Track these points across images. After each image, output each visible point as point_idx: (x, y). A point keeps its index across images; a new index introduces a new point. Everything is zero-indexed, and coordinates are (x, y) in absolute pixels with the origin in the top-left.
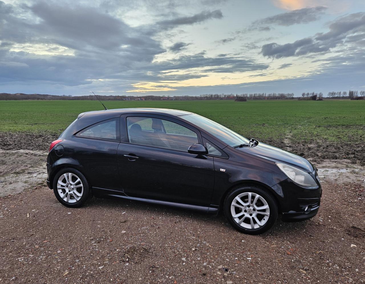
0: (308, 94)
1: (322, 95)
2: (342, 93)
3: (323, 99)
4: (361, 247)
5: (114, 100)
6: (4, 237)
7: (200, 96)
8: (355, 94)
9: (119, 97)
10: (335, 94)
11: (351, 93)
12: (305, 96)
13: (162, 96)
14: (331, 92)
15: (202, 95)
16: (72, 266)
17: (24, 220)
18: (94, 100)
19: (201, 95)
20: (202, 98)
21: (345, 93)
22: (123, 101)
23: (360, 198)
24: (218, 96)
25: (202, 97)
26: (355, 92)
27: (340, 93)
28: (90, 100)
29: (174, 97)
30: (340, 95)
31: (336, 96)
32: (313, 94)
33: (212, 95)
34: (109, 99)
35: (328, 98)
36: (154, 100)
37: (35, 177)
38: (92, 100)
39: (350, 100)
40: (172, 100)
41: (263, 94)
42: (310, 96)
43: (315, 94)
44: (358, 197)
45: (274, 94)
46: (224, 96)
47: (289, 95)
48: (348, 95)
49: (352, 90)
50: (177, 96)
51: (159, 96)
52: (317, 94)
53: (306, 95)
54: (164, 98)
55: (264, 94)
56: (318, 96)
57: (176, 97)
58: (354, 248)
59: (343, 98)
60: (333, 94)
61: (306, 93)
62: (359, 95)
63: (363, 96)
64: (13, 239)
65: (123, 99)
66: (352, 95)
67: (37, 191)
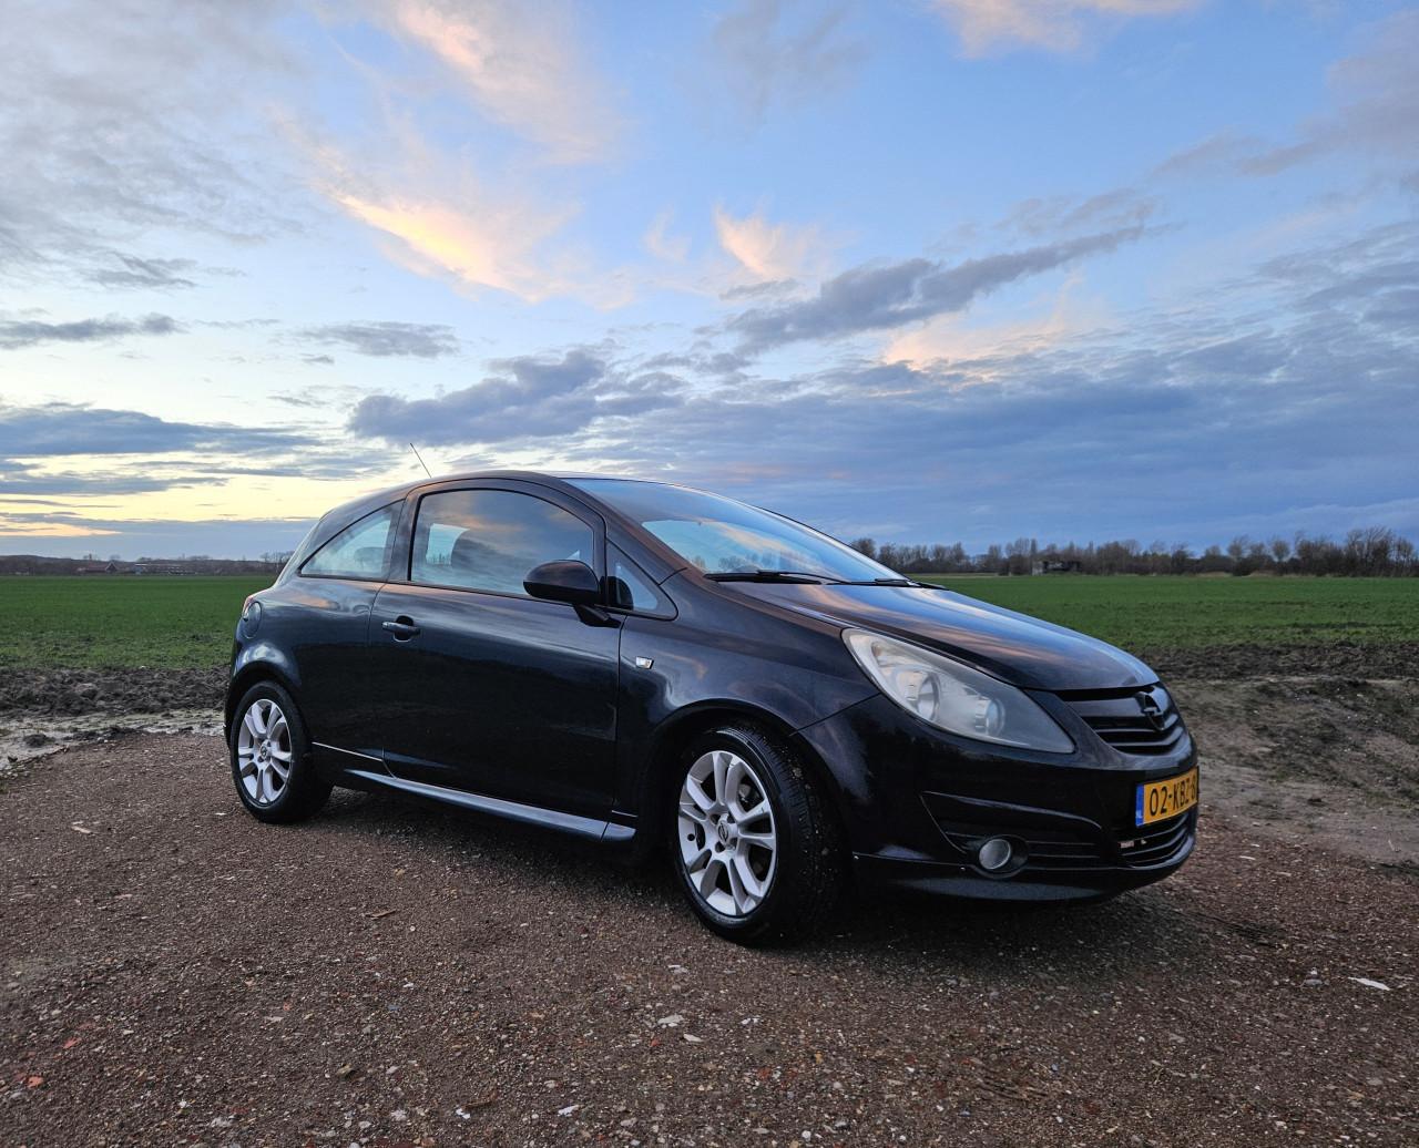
7: (263, 560)
13: (81, 558)
15: (270, 555)
19: (266, 556)
20: (271, 568)
25: (272, 561)
29: (143, 561)
36: (39, 573)
40: (133, 572)
50: (154, 557)
51: (63, 560)
54: (94, 567)
57: (149, 561)
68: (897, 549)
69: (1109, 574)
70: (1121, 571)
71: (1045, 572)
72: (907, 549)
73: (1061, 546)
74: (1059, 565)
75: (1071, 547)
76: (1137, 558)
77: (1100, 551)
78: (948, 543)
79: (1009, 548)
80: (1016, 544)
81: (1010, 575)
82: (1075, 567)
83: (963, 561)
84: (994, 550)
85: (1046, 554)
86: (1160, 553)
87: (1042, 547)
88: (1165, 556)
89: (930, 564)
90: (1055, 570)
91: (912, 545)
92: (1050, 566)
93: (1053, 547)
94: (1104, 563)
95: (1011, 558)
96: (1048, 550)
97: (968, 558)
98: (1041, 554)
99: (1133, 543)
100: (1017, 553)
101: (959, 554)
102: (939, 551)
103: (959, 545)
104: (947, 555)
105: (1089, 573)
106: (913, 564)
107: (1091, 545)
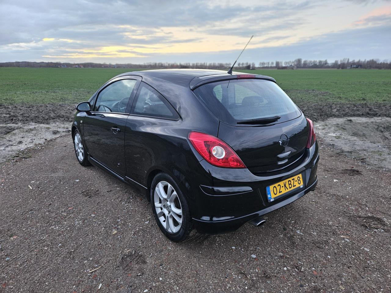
0: (243, 64)
1: (254, 65)
2: (270, 63)
3: (256, 69)
4: (342, 181)
5: (46, 67)
6: (18, 210)
8: (281, 64)
9: (53, 64)
10: (265, 64)
11: (277, 63)
12: (241, 66)
14: (262, 62)
16: (117, 226)
17: (30, 192)
18: (22, 67)
21: (272, 63)
22: (58, 68)
23: (322, 146)
24: (162, 65)
26: (280, 62)
27: (269, 63)
28: (17, 67)
30: (269, 65)
31: (266, 66)
32: (247, 64)
33: (156, 64)
34: (41, 66)
35: (259, 68)
37: (4, 150)
38: (18, 67)
39: (276, 69)
41: (204, 64)
42: (245, 65)
43: (248, 64)
44: (321, 145)
45: (214, 64)
46: (167, 65)
47: (227, 64)
48: (274, 65)
49: (278, 61)
52: (250, 64)
53: (242, 64)
55: (206, 63)
56: (251, 66)
58: (337, 182)
59: (271, 67)
60: (263, 64)
61: (241, 63)
62: (284, 65)
63: (286, 66)
64: (31, 210)
65: (57, 66)
66: (278, 65)
67: (18, 163)
68: (308, 61)
69: (369, 69)
70: (374, 68)
71: (351, 68)
72: (311, 61)
73: (356, 60)
74: (355, 66)
75: (359, 61)
76: (378, 64)
77: (368, 62)
78: (323, 60)
79: (341, 61)
80: (343, 60)
81: (340, 69)
82: (360, 67)
83: (327, 65)
84: (336, 62)
85: (352, 63)
86: (386, 62)
87: (351, 60)
88: (387, 64)
89: (317, 66)
90: (354, 67)
91: (313, 60)
92: (353, 66)
93: (354, 61)
94: (369, 65)
95: (341, 64)
96: (352, 62)
97: (328, 64)
98: (350, 62)
99: (378, 60)
100: (343, 62)
101: (326, 63)
102: (320, 62)
103: (326, 61)
104: (323, 63)
105: (364, 68)
106: (312, 66)
107: (365, 60)
